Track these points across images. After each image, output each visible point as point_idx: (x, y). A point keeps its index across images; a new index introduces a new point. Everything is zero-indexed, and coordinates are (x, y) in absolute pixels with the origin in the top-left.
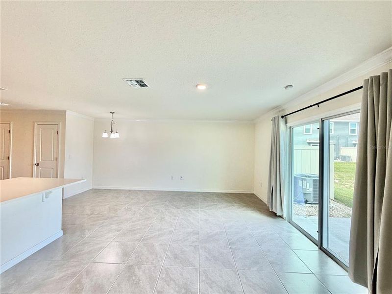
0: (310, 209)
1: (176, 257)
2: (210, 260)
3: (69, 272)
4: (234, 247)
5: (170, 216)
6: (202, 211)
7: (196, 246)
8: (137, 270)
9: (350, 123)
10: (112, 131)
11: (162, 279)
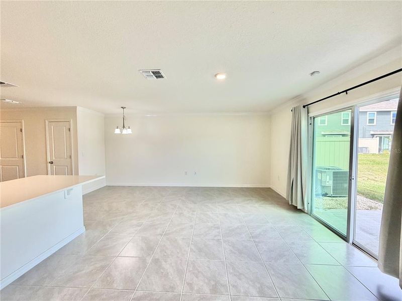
0: (330, 202)
1: (200, 250)
2: (235, 253)
3: (98, 265)
4: (257, 240)
5: (188, 211)
6: (219, 205)
7: (219, 239)
8: (163, 263)
9: (368, 113)
10: (124, 127)
11: (190, 271)
